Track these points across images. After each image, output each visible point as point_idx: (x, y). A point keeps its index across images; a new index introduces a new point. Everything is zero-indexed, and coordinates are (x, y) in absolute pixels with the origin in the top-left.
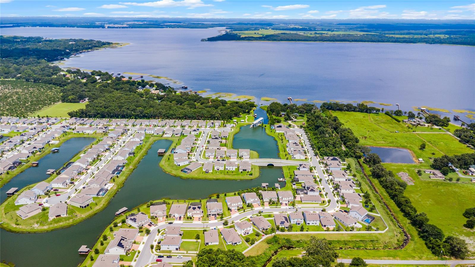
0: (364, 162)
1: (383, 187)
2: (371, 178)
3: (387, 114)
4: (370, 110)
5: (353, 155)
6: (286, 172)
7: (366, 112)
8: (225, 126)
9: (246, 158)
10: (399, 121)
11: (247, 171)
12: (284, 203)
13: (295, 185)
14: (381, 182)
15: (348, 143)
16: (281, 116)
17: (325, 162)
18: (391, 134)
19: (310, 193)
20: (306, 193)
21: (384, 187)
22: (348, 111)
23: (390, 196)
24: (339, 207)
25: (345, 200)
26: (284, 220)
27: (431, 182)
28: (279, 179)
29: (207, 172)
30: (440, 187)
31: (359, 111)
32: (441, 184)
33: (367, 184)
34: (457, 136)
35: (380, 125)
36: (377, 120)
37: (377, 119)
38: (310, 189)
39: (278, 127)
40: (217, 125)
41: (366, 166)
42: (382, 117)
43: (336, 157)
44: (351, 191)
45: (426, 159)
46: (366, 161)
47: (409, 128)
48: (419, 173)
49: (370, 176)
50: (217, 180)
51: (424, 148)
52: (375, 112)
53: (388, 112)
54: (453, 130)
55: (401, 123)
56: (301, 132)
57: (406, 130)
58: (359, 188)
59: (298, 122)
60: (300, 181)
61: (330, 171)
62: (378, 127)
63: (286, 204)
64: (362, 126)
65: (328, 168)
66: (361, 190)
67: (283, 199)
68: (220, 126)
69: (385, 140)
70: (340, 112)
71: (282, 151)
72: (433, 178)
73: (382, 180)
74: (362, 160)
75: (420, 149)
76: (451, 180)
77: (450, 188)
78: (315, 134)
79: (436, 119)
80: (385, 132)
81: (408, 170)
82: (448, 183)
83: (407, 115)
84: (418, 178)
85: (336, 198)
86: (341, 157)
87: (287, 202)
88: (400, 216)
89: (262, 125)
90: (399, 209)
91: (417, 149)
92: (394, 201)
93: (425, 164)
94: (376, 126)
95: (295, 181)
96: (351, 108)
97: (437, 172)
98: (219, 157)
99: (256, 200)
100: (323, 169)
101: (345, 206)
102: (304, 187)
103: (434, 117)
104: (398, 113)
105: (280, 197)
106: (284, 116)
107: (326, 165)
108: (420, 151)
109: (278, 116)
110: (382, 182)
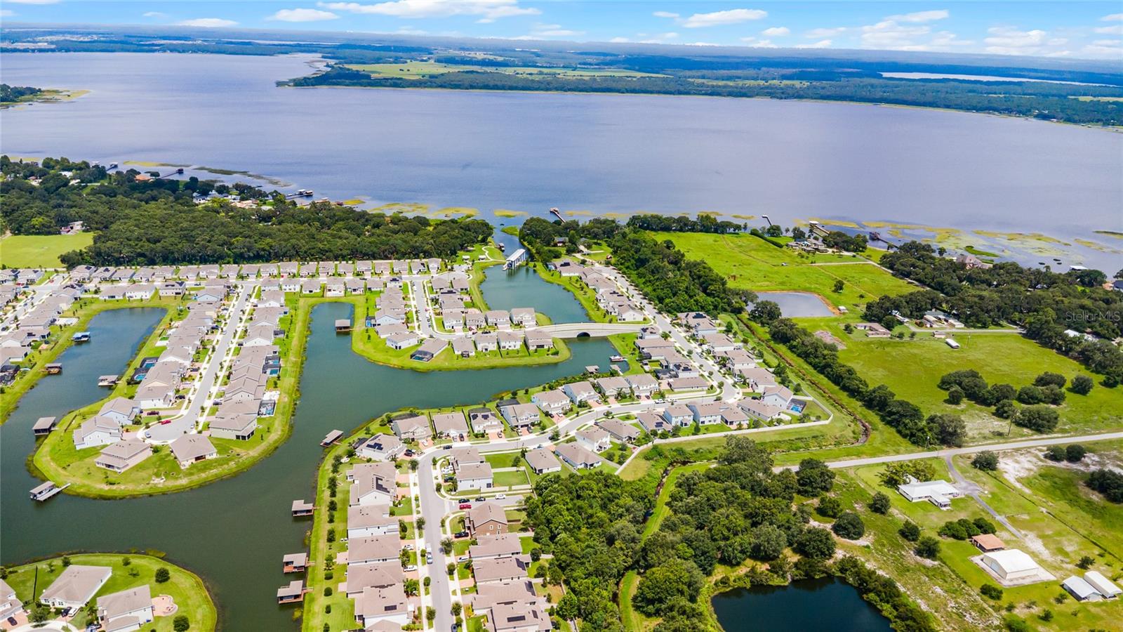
0: (749, 319)
1: (799, 355)
2: (772, 343)
3: (754, 233)
4: (723, 227)
5: (727, 307)
6: (617, 344)
7: (716, 231)
8: (452, 269)
9: (530, 326)
10: (780, 246)
11: (546, 347)
12: (643, 395)
13: (646, 364)
14: (792, 348)
15: (712, 288)
16: (555, 245)
17: (684, 322)
18: (776, 268)
19: (682, 375)
20: (676, 376)
21: (801, 357)
22: (681, 230)
23: (815, 369)
24: (741, 394)
25: (747, 381)
26: (661, 420)
27: (871, 343)
28: (612, 358)
29: (465, 355)
30: (888, 349)
31: (701, 231)
32: (889, 344)
33: (771, 354)
34: (886, 267)
35: (749, 254)
36: (741, 246)
37: (740, 244)
38: (682, 368)
39: (562, 265)
40: (433, 268)
41: (756, 326)
42: (746, 239)
43: (701, 313)
44: (752, 366)
45: (851, 307)
46: (754, 317)
47: (802, 257)
48: (848, 329)
49: (768, 341)
50: (493, 368)
51: (841, 289)
52: (732, 230)
53: (754, 230)
54: (878, 257)
55: (785, 248)
56: (610, 273)
57: (798, 259)
58: (761, 361)
59: (595, 254)
60: (653, 358)
61: (700, 337)
62: (747, 258)
63: (648, 397)
64: (719, 257)
65: (693, 331)
66: (767, 364)
67: (641, 388)
68: (439, 270)
69: (770, 279)
70: (666, 233)
71: (593, 310)
72: (872, 336)
73: (795, 343)
74: (745, 316)
75: (835, 291)
76: (901, 336)
77: (904, 349)
78: (640, 276)
79: (844, 238)
80: (766, 267)
81: (829, 327)
82: (898, 343)
83: (791, 234)
84: (849, 338)
85: (729, 381)
86: (708, 312)
87: (648, 394)
88: (843, 397)
89: (527, 264)
90: (837, 388)
91: (828, 291)
92: (827, 376)
93: (851, 315)
94: (744, 257)
95: (644, 358)
96: (686, 225)
97: (876, 325)
98: (474, 327)
99: (592, 393)
100: (684, 334)
101: (750, 390)
102: (667, 367)
103: (839, 234)
104: (774, 231)
105: (634, 386)
106: (561, 245)
107: (689, 327)
108: (835, 295)
109: (548, 245)
110: (795, 347)
